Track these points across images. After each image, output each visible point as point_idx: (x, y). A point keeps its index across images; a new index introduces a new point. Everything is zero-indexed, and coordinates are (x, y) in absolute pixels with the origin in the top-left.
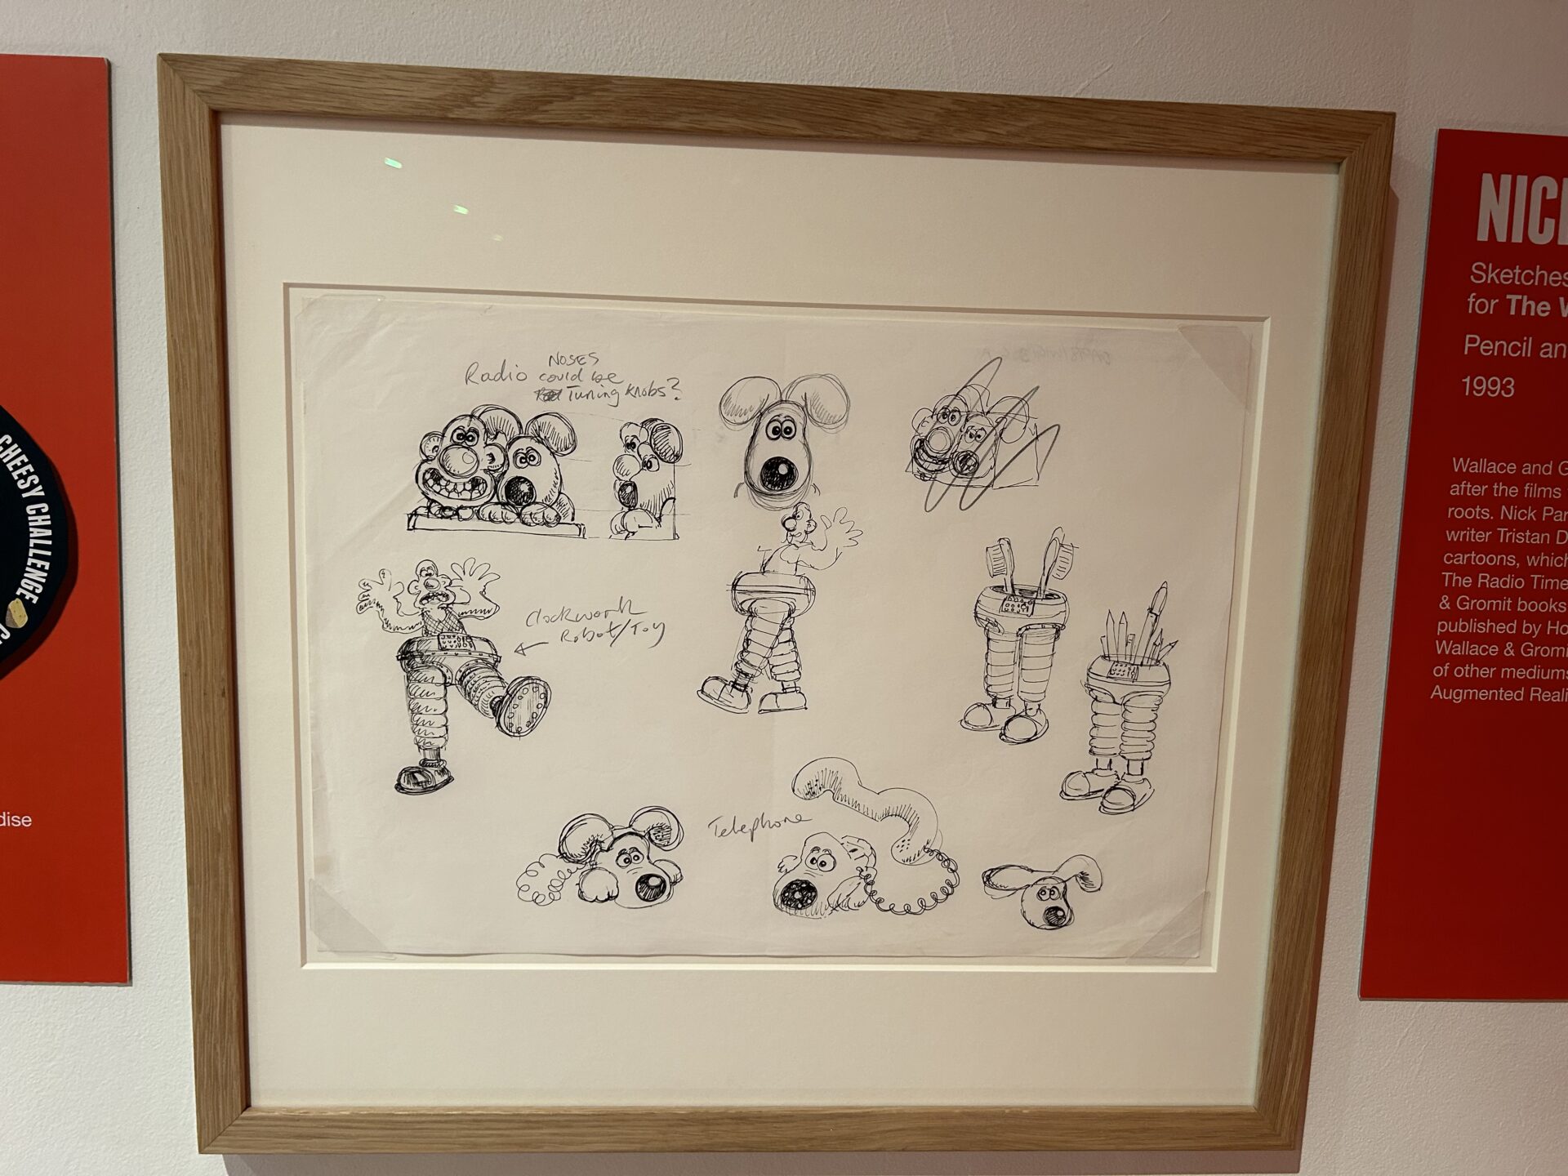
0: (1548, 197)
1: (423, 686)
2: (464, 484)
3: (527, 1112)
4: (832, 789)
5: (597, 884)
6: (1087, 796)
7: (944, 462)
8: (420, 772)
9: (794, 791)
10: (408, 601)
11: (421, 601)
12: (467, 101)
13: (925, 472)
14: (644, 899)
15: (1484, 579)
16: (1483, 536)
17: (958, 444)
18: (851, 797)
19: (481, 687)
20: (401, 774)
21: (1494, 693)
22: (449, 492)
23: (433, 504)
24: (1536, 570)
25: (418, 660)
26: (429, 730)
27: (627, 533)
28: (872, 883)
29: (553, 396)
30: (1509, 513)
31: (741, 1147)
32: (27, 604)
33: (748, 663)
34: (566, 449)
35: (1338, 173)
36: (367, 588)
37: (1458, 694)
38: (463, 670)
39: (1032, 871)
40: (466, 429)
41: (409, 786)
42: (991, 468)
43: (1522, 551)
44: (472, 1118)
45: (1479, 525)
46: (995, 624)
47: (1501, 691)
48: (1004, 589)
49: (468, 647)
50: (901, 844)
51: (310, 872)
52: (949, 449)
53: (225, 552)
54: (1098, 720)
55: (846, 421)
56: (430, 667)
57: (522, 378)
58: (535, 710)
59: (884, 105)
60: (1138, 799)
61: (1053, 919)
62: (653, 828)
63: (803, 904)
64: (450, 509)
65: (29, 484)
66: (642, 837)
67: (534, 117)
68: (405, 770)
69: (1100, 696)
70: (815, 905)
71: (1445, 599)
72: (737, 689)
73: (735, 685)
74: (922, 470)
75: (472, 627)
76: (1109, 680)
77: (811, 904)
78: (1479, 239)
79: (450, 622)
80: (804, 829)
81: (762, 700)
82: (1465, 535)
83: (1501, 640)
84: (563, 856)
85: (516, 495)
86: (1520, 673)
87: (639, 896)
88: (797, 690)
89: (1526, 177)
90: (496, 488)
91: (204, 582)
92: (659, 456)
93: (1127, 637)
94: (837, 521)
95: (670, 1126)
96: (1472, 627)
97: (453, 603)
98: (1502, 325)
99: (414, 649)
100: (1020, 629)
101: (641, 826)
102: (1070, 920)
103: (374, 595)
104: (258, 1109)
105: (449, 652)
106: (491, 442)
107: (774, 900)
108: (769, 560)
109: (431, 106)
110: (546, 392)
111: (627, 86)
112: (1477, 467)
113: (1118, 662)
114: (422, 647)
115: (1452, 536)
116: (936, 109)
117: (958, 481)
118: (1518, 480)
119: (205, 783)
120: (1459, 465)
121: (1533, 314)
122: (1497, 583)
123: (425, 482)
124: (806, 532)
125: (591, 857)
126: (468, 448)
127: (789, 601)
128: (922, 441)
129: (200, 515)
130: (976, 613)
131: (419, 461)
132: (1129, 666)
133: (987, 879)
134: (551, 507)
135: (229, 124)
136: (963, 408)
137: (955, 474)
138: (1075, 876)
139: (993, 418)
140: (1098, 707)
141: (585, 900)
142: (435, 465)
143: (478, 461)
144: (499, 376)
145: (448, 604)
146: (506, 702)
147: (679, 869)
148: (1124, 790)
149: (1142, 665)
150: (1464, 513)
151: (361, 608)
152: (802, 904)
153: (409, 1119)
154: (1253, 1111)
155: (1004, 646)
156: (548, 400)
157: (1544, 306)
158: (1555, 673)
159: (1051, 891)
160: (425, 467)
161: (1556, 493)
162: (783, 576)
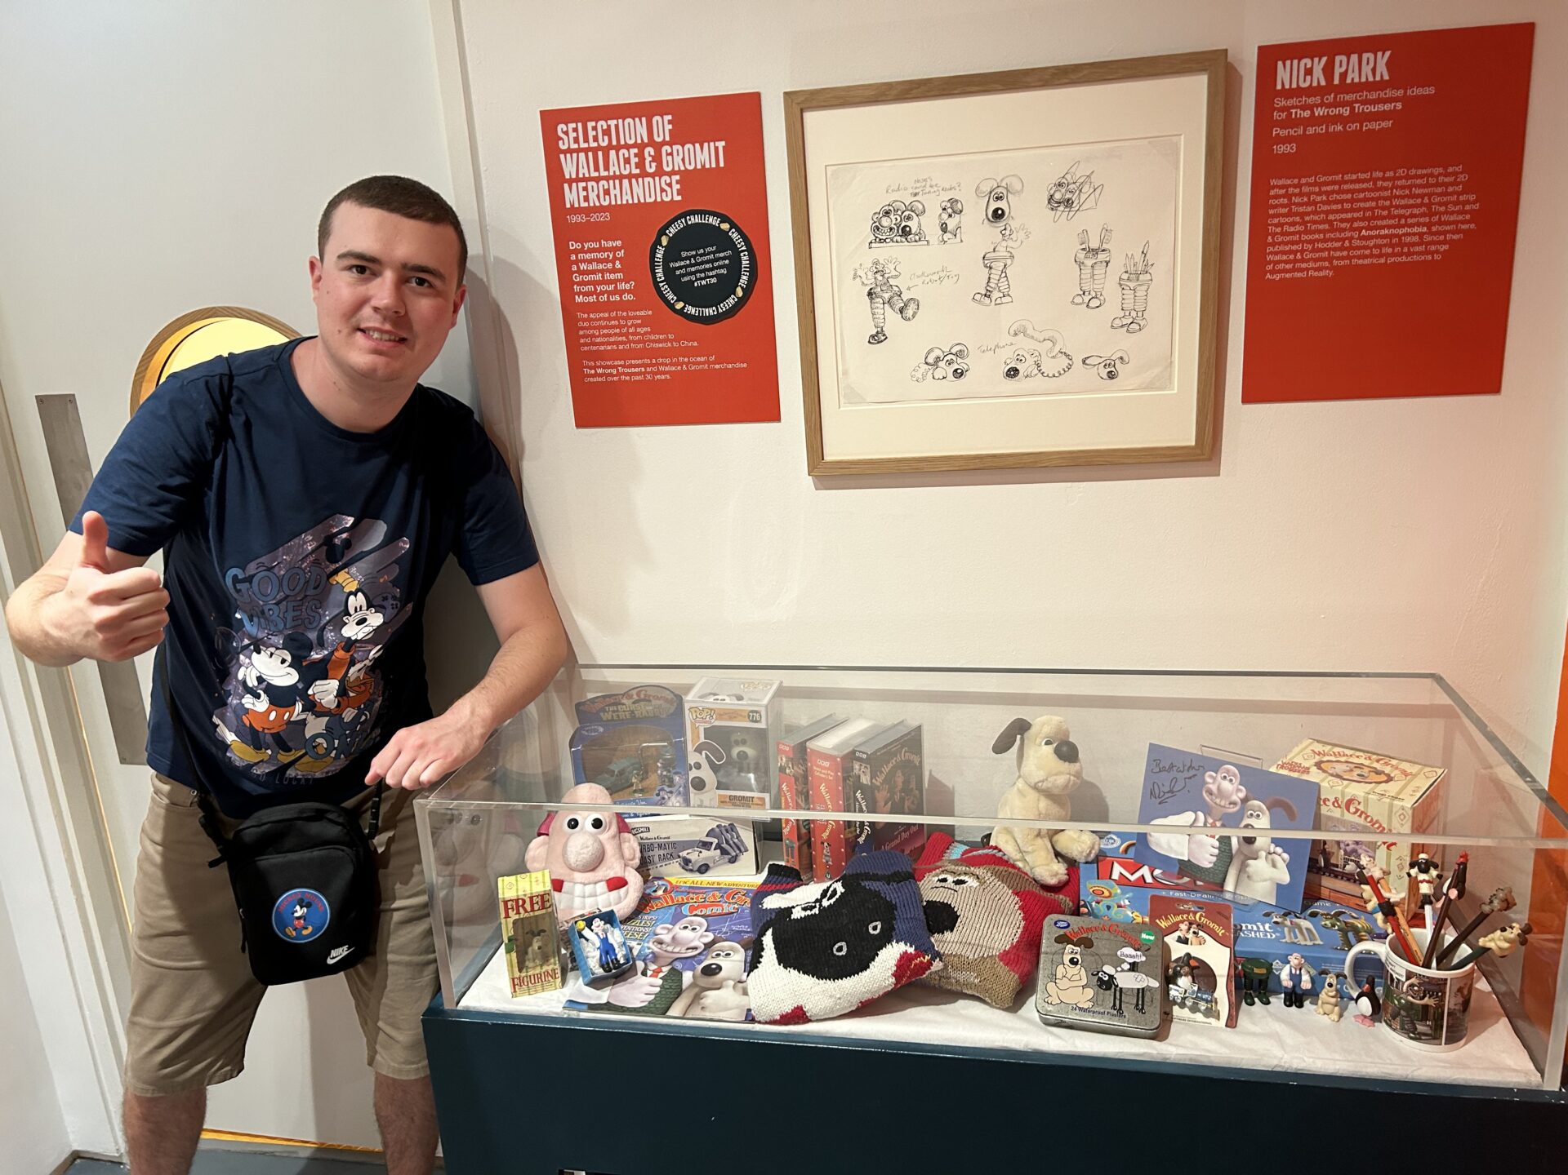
0: (1306, 67)
1: (876, 305)
2: (887, 230)
4: (1023, 332)
5: (939, 373)
6: (1122, 326)
7: (1060, 203)
8: (876, 336)
9: (1009, 333)
10: (870, 275)
11: (874, 274)
13: (1053, 208)
14: (956, 378)
15: (1286, 228)
16: (1285, 210)
17: (1065, 196)
18: (1030, 334)
19: (896, 303)
20: (869, 337)
21: (1293, 275)
22: (882, 233)
23: (877, 238)
24: (1310, 222)
25: (874, 295)
26: (879, 320)
27: (944, 242)
28: (1040, 367)
29: (916, 194)
30: (1297, 200)
32: (742, 288)
33: (990, 286)
34: (922, 213)
35: (1205, 74)
36: (856, 270)
37: (1278, 277)
38: (889, 298)
39: (1101, 357)
40: (887, 210)
41: (873, 341)
42: (1078, 204)
43: (1302, 215)
45: (1283, 206)
46: (1083, 263)
47: (1296, 273)
48: (1086, 250)
49: (891, 289)
50: (1050, 350)
51: (840, 374)
52: (1062, 198)
54: (1124, 297)
55: (1022, 191)
56: (878, 297)
57: (906, 189)
58: (915, 310)
59: (1033, 74)
60: (1142, 327)
61: (1111, 376)
62: (958, 351)
63: (1014, 376)
64: (883, 239)
65: (741, 245)
66: (954, 355)
68: (871, 336)
69: (1125, 288)
70: (1019, 376)
71: (1270, 238)
72: (987, 297)
73: (985, 295)
75: (892, 282)
76: (1128, 281)
77: (1017, 376)
78: (1277, 89)
79: (884, 281)
80: (1014, 348)
81: (996, 300)
82: (1277, 211)
83: (1295, 252)
84: (926, 363)
85: (905, 232)
86: (1304, 265)
87: (954, 377)
88: (1009, 295)
89: (1297, 60)
90: (898, 230)
92: (954, 212)
93: (1134, 263)
94: (1021, 229)
96: (1282, 248)
97: (885, 273)
98: (1290, 123)
99: (873, 291)
100: (1092, 264)
101: (954, 351)
102: (1117, 376)
103: (858, 273)
104: (826, 460)
105: (884, 292)
106: (896, 214)
107: (1004, 375)
108: (996, 247)
110: (913, 193)
112: (1281, 182)
113: (1131, 273)
114: (875, 291)
115: (1271, 212)
116: (1051, 73)
117: (1066, 210)
118: (1299, 186)
120: (1273, 182)
121: (1302, 116)
122: (1292, 229)
123: (874, 231)
124: (1010, 235)
125: (936, 363)
126: (889, 216)
127: (1004, 262)
128: (1051, 196)
130: (1075, 259)
131: (872, 223)
132: (1135, 275)
133: (1084, 362)
134: (917, 235)
135: (806, 112)
136: (1066, 182)
137: (1065, 207)
138: (1119, 358)
139: (1078, 184)
140: (1124, 292)
141: (935, 379)
142: (877, 224)
143: (892, 221)
144: (898, 189)
145: (883, 274)
146: (905, 308)
147: (968, 366)
148: (1136, 323)
149: (1140, 274)
150: (1277, 202)
151: (854, 278)
154: (1194, 447)
155: (1087, 271)
157: (1307, 112)
158: (1320, 264)
159: (1109, 365)
160: (874, 225)
161: (1317, 189)
162: (1002, 252)
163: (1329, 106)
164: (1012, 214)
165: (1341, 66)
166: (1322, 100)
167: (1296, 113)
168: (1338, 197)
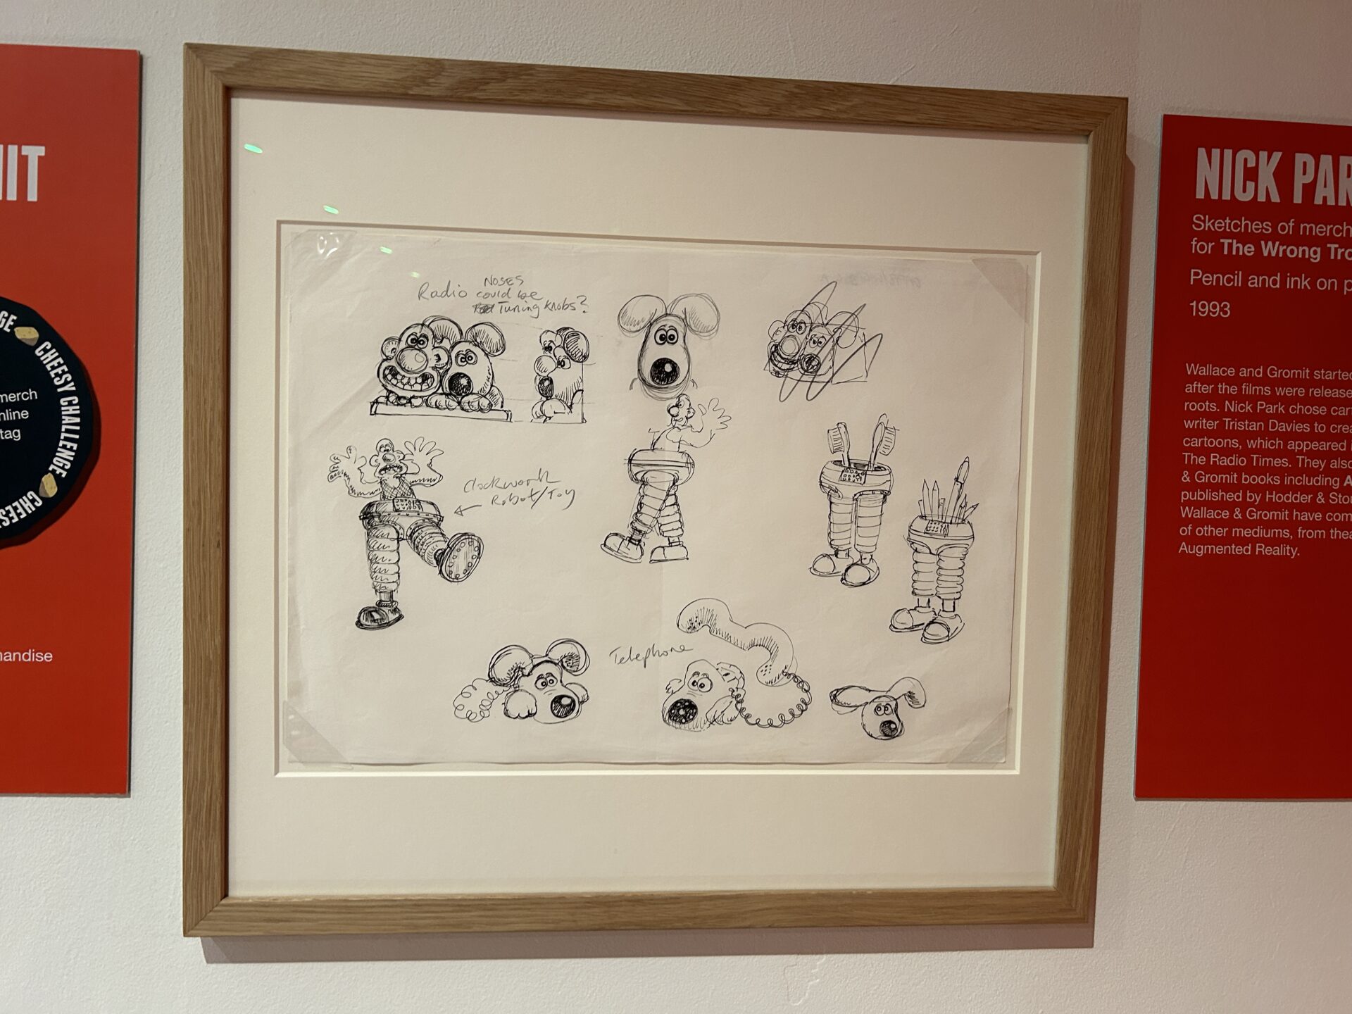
0: (1249, 165)
1: (380, 541)
2: (416, 378)
3: (459, 897)
4: (709, 624)
5: (519, 704)
6: (912, 628)
7: (793, 363)
8: (376, 611)
9: (678, 626)
10: (370, 472)
11: (380, 471)
12: (423, 81)
13: (779, 370)
14: (557, 716)
15: (1215, 458)
16: (1212, 425)
17: (805, 348)
18: (724, 631)
19: (428, 541)
20: (360, 613)
21: (1228, 549)
22: (404, 385)
23: (391, 395)
24: (1255, 451)
25: (376, 519)
26: (384, 577)
27: (545, 417)
28: (742, 701)
29: (487, 309)
30: (1233, 407)
31: (636, 925)
32: (58, 477)
33: (641, 522)
34: (497, 351)
35: (1087, 143)
36: (337, 461)
37: (1200, 549)
38: (413, 527)
39: (870, 691)
40: (418, 335)
41: (367, 623)
42: (830, 368)
43: (1244, 436)
44: (414, 903)
45: (1209, 416)
46: (836, 491)
47: (1233, 547)
48: (843, 463)
49: (417, 509)
50: (763, 668)
51: (284, 695)
52: (798, 353)
53: (223, 430)
54: (918, 567)
55: (717, 330)
56: (386, 525)
57: (464, 295)
58: (470, 560)
59: (743, 88)
60: (951, 631)
61: (888, 731)
62: (565, 657)
64: (405, 398)
65: (63, 380)
66: (556, 664)
67: (475, 94)
68: (364, 610)
69: (920, 548)
70: (695, 720)
71: (1186, 474)
72: (633, 543)
73: (631, 540)
74: (777, 369)
75: (420, 492)
76: (926, 535)
77: (692, 719)
78: (1198, 197)
79: (403, 489)
80: (687, 657)
81: (653, 552)
82: (1198, 424)
83: (1231, 506)
84: (492, 680)
85: (457, 388)
86: (1247, 533)
87: (554, 714)
88: (680, 544)
89: (1231, 151)
90: (441, 382)
91: (206, 455)
92: (570, 357)
93: (939, 501)
94: (711, 408)
95: (577, 908)
96: (1207, 495)
97: (405, 473)
98: (1218, 262)
99: (374, 510)
100: (855, 495)
101: (556, 655)
102: (901, 731)
103: (342, 467)
104: (234, 898)
105: (402, 513)
106: (438, 345)
107: (663, 716)
108: (658, 440)
109: (396, 85)
110: (481, 306)
111: (547, 72)
112: (1205, 371)
113: (932, 520)
114: (380, 509)
115: (1188, 424)
116: (783, 92)
117: (805, 378)
118: (1236, 381)
119: (200, 620)
120: (1191, 369)
121: (1241, 253)
122: (1225, 461)
123: (385, 377)
124: (687, 418)
125: (514, 680)
126: (420, 350)
127: (673, 473)
128: (776, 346)
129: (205, 400)
130: (821, 482)
131: (380, 360)
132: (941, 524)
133: (834, 698)
134: (484, 397)
135: (237, 97)
136: (807, 321)
137: (803, 372)
138: (904, 695)
139: (831, 328)
140: (919, 557)
141: (509, 717)
142: (393, 363)
143: (427, 360)
144: (445, 293)
145: (402, 475)
146: (447, 554)
147: (586, 691)
148: (940, 624)
149: (951, 523)
150: (1197, 406)
151: (332, 477)
152: (686, 719)
153: (361, 904)
154: (1053, 889)
155: (843, 508)
156: (484, 312)
157: (1249, 248)
158: (1275, 532)
159: (885, 707)
160: (385, 364)
161: (1267, 391)
162: (668, 451)
163: (1286, 240)
164: (693, 376)
165: (1304, 173)
166: (1274, 227)
167: (1230, 245)
168: (1304, 410)
